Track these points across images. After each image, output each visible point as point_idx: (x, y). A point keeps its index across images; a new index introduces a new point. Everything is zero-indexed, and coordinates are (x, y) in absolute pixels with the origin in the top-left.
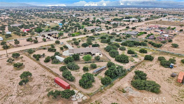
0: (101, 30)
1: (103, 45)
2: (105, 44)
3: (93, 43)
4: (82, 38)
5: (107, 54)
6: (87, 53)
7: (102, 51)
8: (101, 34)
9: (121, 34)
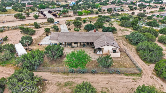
0: (122, 11)
1: (123, 30)
2: (128, 29)
3: (106, 25)
4: (91, 18)
5: (131, 49)
6: (88, 43)
7: (121, 41)
8: (122, 14)
9: (154, 15)
